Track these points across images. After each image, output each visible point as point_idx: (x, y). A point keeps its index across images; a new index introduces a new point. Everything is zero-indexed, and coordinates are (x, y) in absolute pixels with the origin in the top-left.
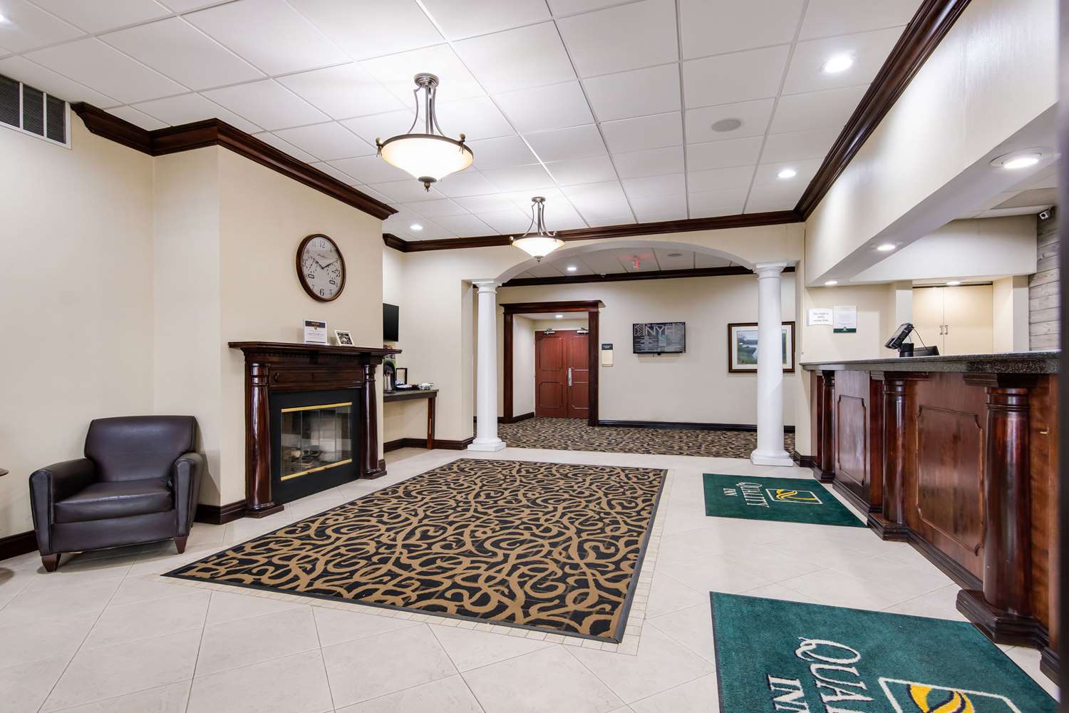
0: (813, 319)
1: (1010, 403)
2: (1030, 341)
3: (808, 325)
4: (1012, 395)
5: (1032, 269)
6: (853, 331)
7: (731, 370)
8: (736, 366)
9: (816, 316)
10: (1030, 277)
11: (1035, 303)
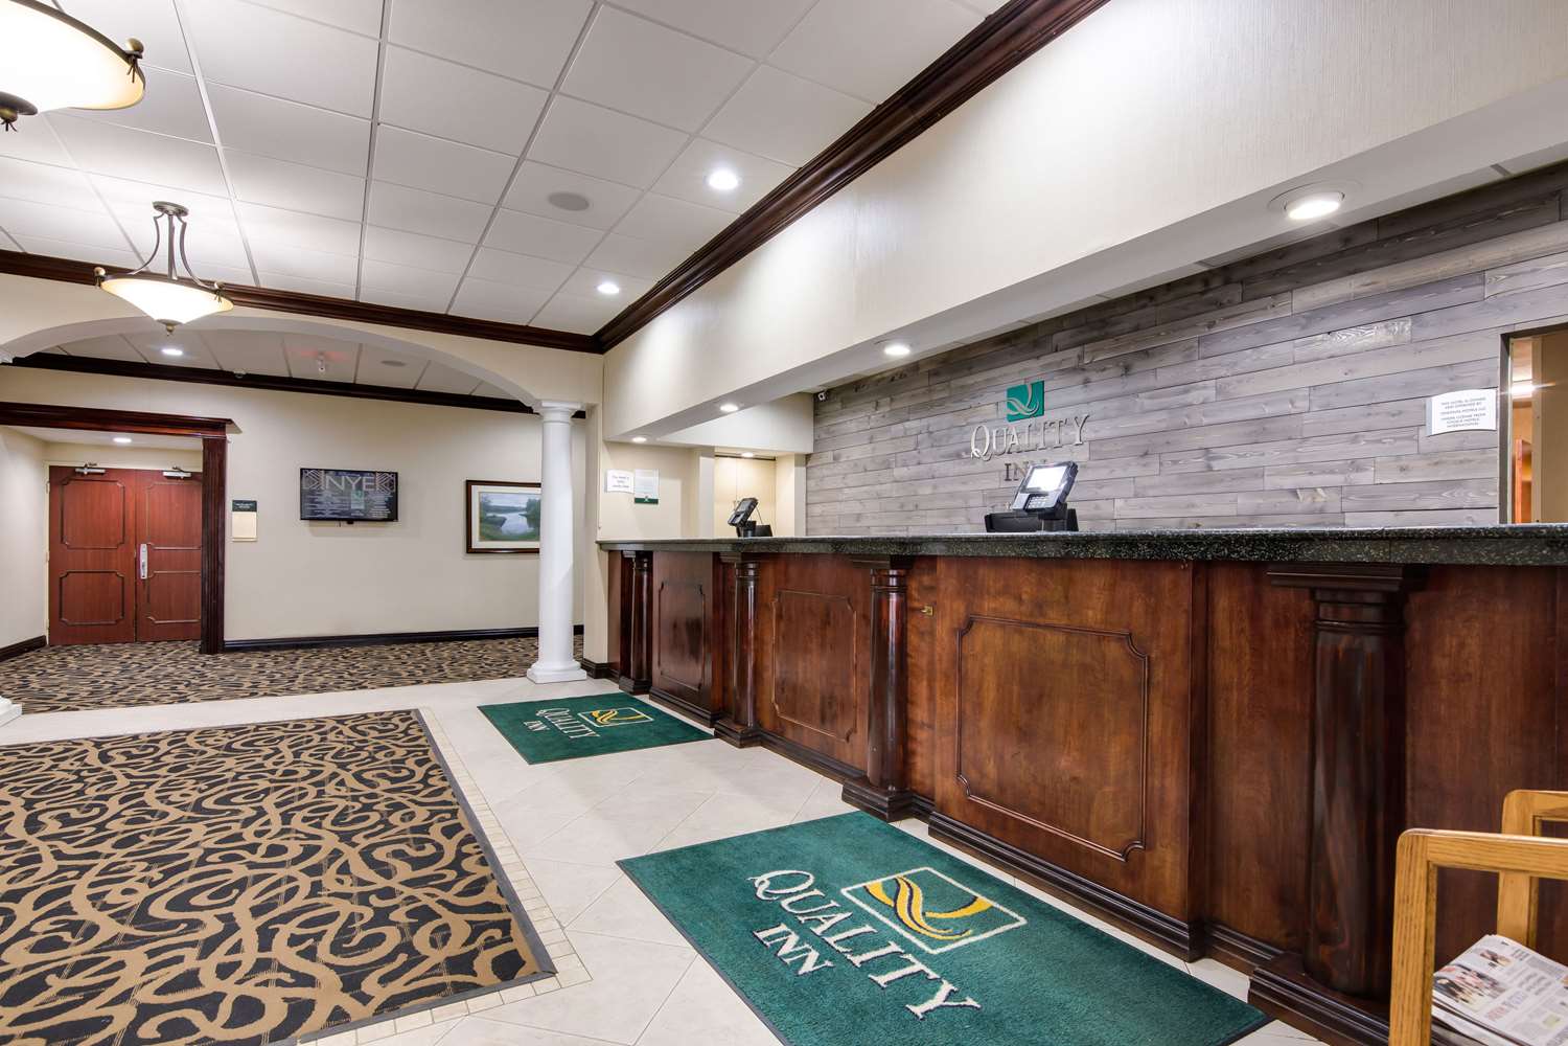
0: (612, 482)
1: (891, 584)
2: (807, 522)
3: (606, 490)
4: (893, 576)
5: (809, 450)
6: (655, 502)
7: (470, 550)
8: (477, 543)
9: (615, 480)
10: (808, 457)
11: (812, 483)
